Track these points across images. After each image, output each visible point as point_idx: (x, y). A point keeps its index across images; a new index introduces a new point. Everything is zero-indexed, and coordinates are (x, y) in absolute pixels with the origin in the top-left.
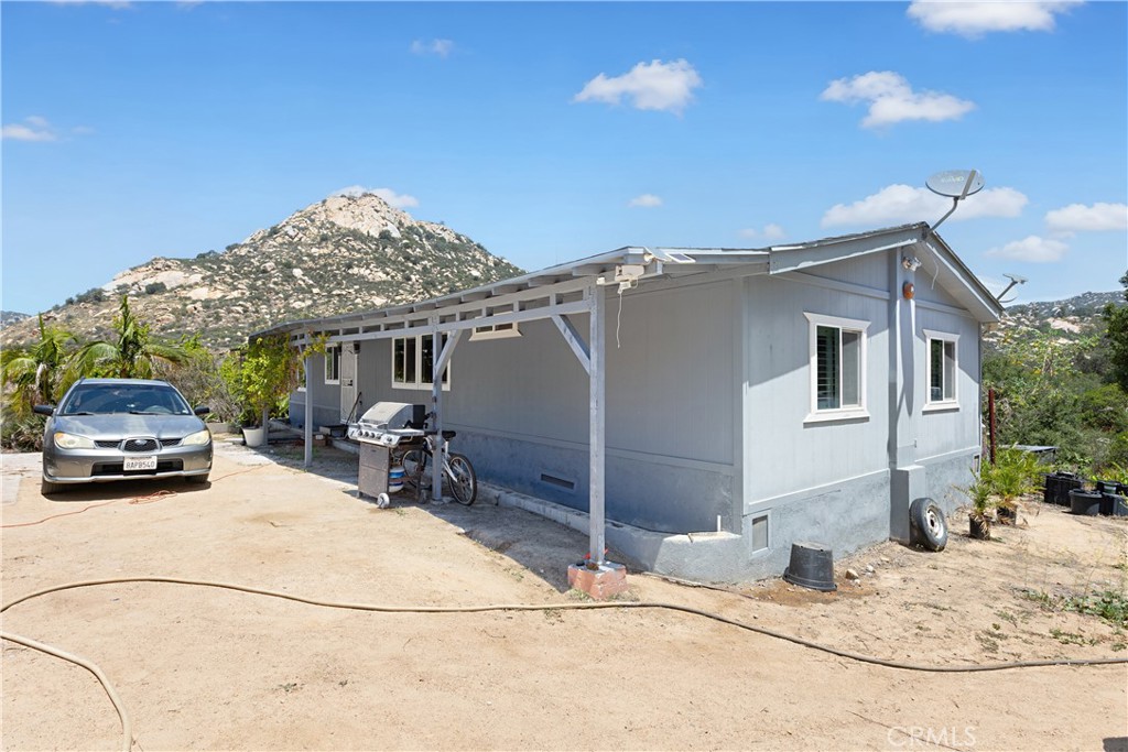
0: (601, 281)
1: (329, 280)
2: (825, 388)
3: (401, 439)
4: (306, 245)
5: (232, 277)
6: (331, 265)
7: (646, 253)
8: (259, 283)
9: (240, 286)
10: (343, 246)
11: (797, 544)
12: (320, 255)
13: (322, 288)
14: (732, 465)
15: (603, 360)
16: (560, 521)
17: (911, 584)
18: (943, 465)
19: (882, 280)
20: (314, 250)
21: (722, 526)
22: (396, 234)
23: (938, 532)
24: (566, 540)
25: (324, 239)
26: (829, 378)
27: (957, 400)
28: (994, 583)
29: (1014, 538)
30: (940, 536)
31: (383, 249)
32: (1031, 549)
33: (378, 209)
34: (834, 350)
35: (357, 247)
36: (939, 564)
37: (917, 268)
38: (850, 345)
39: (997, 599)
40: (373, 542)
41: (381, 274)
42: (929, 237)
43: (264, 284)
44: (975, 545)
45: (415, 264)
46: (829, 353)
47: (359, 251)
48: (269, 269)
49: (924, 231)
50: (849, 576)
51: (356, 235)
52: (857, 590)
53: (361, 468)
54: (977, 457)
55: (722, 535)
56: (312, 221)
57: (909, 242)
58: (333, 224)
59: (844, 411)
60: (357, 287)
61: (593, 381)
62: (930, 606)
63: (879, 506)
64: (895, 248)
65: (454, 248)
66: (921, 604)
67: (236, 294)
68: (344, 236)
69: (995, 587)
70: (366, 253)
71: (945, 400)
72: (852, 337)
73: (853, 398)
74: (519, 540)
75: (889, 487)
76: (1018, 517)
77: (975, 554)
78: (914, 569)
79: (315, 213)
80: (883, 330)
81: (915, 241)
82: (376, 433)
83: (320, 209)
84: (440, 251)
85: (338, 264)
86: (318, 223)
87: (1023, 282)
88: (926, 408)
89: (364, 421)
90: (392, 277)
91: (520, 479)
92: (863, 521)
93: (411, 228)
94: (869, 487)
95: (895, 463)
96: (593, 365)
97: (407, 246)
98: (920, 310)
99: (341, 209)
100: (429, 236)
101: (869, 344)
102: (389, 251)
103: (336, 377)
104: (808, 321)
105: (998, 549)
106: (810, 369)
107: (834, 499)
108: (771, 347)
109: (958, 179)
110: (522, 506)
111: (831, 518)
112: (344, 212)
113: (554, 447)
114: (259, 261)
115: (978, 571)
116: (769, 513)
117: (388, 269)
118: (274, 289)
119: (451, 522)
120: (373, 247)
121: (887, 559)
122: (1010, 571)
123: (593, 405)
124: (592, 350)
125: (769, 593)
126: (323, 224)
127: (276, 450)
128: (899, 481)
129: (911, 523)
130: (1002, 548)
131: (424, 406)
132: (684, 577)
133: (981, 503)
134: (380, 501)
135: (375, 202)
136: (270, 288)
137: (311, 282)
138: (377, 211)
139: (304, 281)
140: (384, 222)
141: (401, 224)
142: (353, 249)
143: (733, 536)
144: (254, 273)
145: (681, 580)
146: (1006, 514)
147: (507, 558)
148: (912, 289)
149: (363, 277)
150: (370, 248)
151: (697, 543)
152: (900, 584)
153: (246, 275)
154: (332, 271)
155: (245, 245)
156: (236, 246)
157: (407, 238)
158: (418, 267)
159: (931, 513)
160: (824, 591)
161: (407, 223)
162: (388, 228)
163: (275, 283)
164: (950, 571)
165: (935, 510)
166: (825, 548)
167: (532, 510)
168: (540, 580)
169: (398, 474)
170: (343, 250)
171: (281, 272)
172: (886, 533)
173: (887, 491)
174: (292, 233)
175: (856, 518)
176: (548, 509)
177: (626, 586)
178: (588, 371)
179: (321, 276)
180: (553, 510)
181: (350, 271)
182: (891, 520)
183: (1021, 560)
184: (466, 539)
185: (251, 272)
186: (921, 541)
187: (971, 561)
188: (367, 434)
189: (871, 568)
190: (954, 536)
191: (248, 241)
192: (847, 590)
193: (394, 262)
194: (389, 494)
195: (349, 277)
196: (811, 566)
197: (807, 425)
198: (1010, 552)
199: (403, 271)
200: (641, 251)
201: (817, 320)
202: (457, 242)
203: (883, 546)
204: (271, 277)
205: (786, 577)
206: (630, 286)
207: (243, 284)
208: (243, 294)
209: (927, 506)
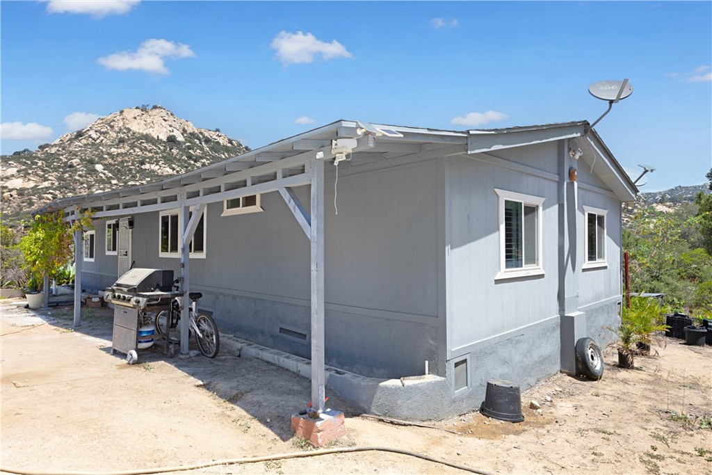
0: (320, 155)
1: (125, 174)
2: (511, 251)
3: (148, 301)
4: (106, 145)
5: (44, 171)
6: (127, 162)
7: (359, 127)
8: (67, 175)
9: (50, 178)
10: (137, 147)
11: (491, 382)
12: (118, 154)
13: (119, 180)
14: (437, 317)
15: (322, 226)
16: (291, 369)
17: (581, 411)
18: (597, 310)
19: (553, 166)
20: (113, 150)
21: (429, 371)
22: (180, 138)
23: (597, 364)
24: (295, 388)
25: (122, 141)
26: (514, 243)
27: (606, 260)
28: (643, 406)
29: (650, 366)
30: (598, 368)
31: (170, 150)
32: (665, 375)
33: (166, 118)
34: (517, 220)
35: (149, 148)
36: (601, 392)
37: (580, 157)
38: (530, 216)
39: (648, 421)
40: (109, 399)
41: (168, 169)
42: (589, 133)
43: (70, 176)
44: (623, 374)
45: (195, 161)
46: (514, 223)
47: (150, 151)
48: (75, 165)
49: (586, 127)
50: (533, 406)
51: (148, 138)
52: (540, 419)
53: (115, 327)
54: (619, 303)
55: (429, 378)
56: (112, 127)
57: (574, 135)
58: (129, 130)
59: (525, 270)
60: (149, 179)
61: (313, 245)
62: (599, 431)
63: (551, 346)
64: (564, 140)
65: (226, 149)
66: (592, 430)
67: (46, 184)
68: (138, 139)
69: (645, 411)
70: (157, 153)
71: (597, 260)
72: (531, 210)
73: (532, 259)
74: (252, 390)
75: (559, 330)
76: (651, 349)
77: (625, 382)
78: (581, 397)
79: (114, 121)
80: (555, 204)
81: (579, 135)
82: (127, 296)
83: (118, 117)
84: (216, 152)
85: (133, 161)
86: (117, 129)
87: (652, 171)
88: (585, 267)
89: (118, 285)
90: (177, 172)
91: (262, 332)
92: (541, 359)
93: (192, 134)
94: (544, 331)
95: (564, 310)
96: (313, 231)
97: (189, 148)
98: (581, 191)
99: (135, 118)
100: (207, 141)
101: (544, 215)
102: (175, 151)
103: (114, 249)
104: (498, 196)
105: (641, 376)
106: (499, 234)
107: (519, 342)
108: (468, 217)
109: (613, 87)
110: (260, 357)
111: (517, 358)
112: (138, 120)
113: (290, 305)
114: (66, 158)
115: (629, 396)
116: (467, 357)
117: (174, 166)
118: (79, 180)
119: (193, 375)
120: (162, 148)
121: (561, 390)
122: (653, 395)
123: (313, 267)
124: (313, 218)
125: (469, 427)
126: (120, 130)
127: (54, 311)
128: (567, 324)
129: (577, 358)
130: (643, 375)
131: (172, 272)
132: (398, 417)
133: (626, 340)
134: (129, 356)
135: (164, 113)
136: (76, 180)
137: (110, 175)
138: (165, 120)
139: (104, 174)
140: (171, 129)
141: (184, 131)
142: (146, 149)
143: (438, 378)
144: (63, 168)
145: (395, 420)
146: (644, 347)
147: (238, 409)
148: (576, 173)
149: (153, 171)
150: (159, 149)
151: (408, 386)
152: (572, 411)
153: (56, 169)
154: (128, 166)
155: (55, 145)
156: (47, 146)
157: (189, 142)
158: (199, 164)
159: (591, 349)
160: (514, 422)
161: (190, 130)
162: (174, 134)
163: (80, 176)
164: (609, 397)
165: (594, 347)
166: (514, 385)
167: (269, 360)
168: (265, 429)
169: (148, 332)
170: (137, 150)
171: (85, 167)
172: (558, 367)
173: (557, 333)
174: (94, 136)
175: (536, 356)
176: (281, 359)
177: (344, 431)
178: (309, 237)
179: (118, 170)
180: (286, 360)
181: (143, 167)
182: (561, 356)
183: (659, 385)
184: (203, 391)
185: (59, 167)
186: (584, 372)
187: (621, 387)
188: (119, 297)
189: (549, 399)
190: (608, 367)
191: (57, 142)
192: (532, 419)
193: (179, 160)
194: (138, 350)
195: (142, 172)
196: (502, 401)
197: (497, 282)
198: (650, 378)
199: (186, 167)
200: (353, 125)
201: (505, 196)
202: (229, 145)
203: (556, 377)
204: (76, 170)
205: (482, 410)
206: (344, 158)
207: (52, 176)
208: (53, 184)
209: (588, 344)
